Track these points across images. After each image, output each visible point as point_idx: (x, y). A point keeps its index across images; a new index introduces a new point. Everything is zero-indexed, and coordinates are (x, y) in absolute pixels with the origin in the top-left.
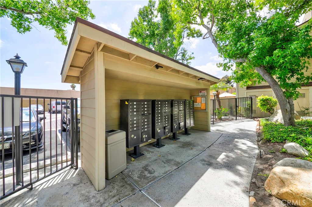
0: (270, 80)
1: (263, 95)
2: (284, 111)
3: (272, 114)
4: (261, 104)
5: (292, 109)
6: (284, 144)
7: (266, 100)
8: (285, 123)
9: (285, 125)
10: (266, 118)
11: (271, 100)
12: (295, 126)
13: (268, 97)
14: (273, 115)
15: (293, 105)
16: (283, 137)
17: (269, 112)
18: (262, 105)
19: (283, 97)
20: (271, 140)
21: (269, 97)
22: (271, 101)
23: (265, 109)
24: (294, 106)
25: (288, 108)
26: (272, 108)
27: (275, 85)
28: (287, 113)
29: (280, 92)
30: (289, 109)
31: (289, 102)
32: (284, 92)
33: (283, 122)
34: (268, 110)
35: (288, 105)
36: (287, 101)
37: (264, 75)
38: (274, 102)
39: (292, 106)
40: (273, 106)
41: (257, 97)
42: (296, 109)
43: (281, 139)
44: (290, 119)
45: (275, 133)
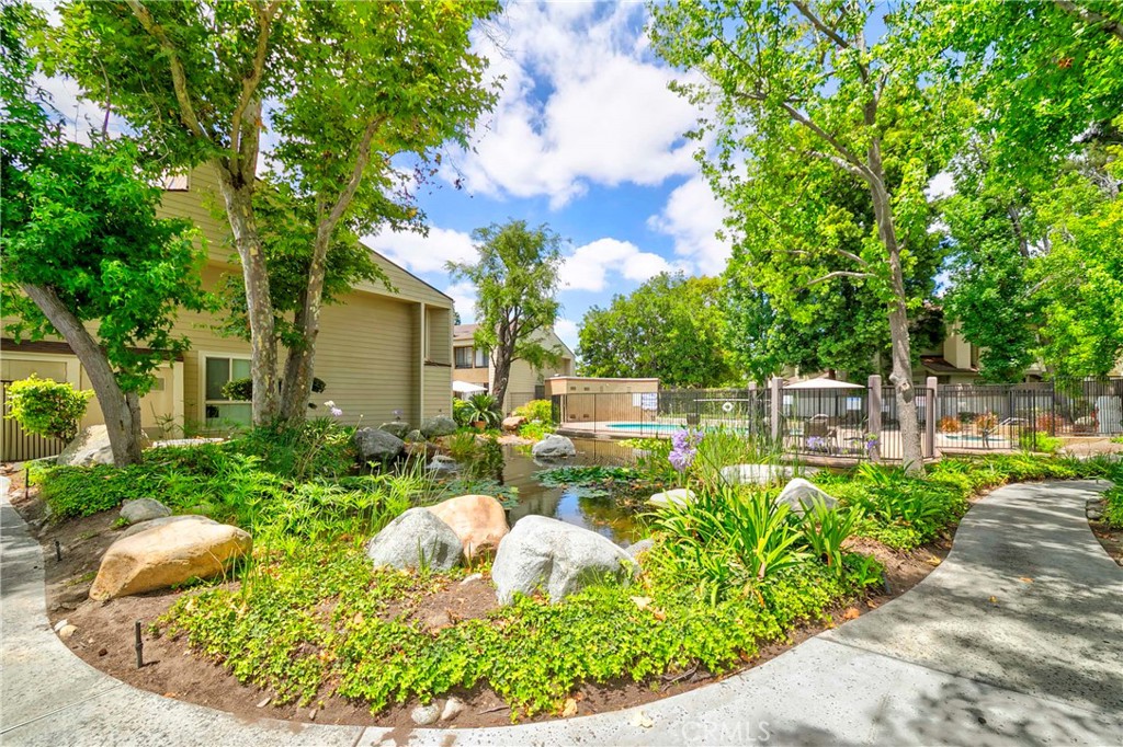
0: (75, 335)
1: (36, 377)
2: (114, 426)
3: (68, 441)
4: (28, 407)
5: (135, 421)
6: (120, 510)
7: (48, 396)
8: (116, 461)
9: (116, 464)
10: (47, 458)
11: (64, 393)
12: (142, 463)
13: (55, 386)
14: (71, 444)
15: (139, 409)
16: (114, 493)
17: (58, 434)
18: (32, 412)
19: (114, 388)
20: (80, 513)
21: (59, 386)
22: (64, 397)
23: (41, 428)
24: (141, 412)
25: (127, 418)
26: (69, 424)
27: (91, 353)
28: (124, 433)
29: (105, 374)
30: (127, 422)
31: (128, 403)
32: (116, 374)
33: (109, 459)
34: (55, 429)
35: (126, 411)
36: (122, 401)
37: (54, 316)
38: (75, 400)
39: (135, 413)
40: (71, 416)
41: (10, 382)
42: (146, 420)
43: (110, 500)
44: (130, 448)
45: (92, 490)
